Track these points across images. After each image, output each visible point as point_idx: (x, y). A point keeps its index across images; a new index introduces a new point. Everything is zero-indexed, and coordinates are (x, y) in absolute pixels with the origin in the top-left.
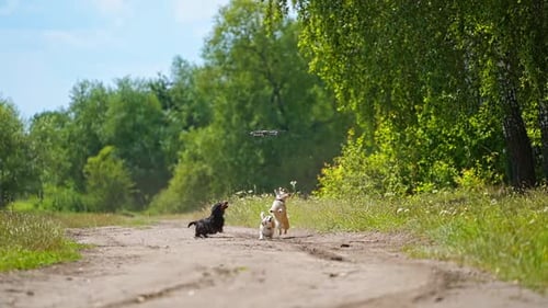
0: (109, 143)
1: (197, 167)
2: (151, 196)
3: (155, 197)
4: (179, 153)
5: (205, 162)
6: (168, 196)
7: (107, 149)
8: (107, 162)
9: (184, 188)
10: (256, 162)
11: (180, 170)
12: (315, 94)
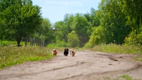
0: (74, 30)
1: (96, 37)
2: (84, 44)
3: (85, 44)
4: (92, 33)
5: (98, 35)
6: (89, 44)
7: (73, 32)
8: (73, 35)
9: (93, 42)
10: (111, 36)
11: (92, 37)
12: (127, 18)
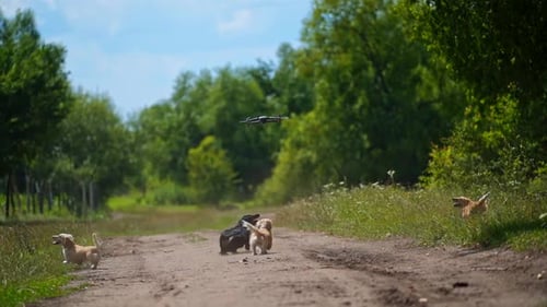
0: (211, 133)
1: (300, 154)
2: (255, 185)
3: (259, 188)
4: (282, 141)
5: (309, 149)
6: (273, 185)
7: (209, 140)
8: (210, 154)
9: (288, 175)
11: (283, 157)
12: (420, 73)
